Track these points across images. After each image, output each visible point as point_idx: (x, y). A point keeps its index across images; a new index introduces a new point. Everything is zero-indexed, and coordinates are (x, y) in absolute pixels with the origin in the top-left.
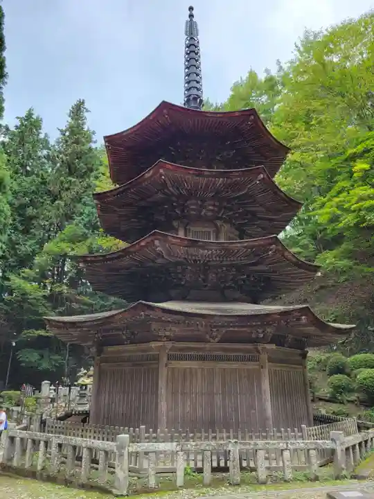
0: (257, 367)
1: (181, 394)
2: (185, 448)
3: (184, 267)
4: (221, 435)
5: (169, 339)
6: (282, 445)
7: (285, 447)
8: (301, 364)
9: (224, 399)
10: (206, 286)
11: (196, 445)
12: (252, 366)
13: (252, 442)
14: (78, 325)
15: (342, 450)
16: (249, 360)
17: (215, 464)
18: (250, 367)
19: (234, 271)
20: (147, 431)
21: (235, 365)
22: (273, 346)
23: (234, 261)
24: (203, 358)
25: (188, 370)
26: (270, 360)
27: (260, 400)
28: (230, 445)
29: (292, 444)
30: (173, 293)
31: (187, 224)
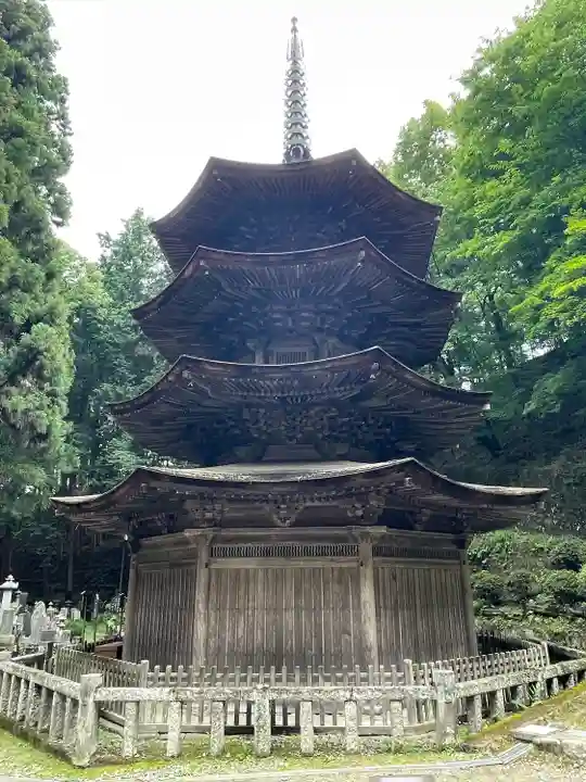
0: (354, 565)
1: (231, 609)
2: (182, 696)
3: (254, 410)
4: (267, 675)
5: (213, 523)
6: (343, 695)
7: (349, 697)
8: (458, 558)
9: (298, 617)
10: (294, 437)
11: (200, 693)
12: (346, 563)
13: (293, 689)
14: (84, 507)
15: (448, 703)
16: (341, 553)
17: (231, 722)
18: (344, 565)
19: (334, 412)
20: (152, 669)
21: (319, 563)
22: (383, 530)
23: (323, 394)
24: (267, 553)
25: (243, 573)
26: (377, 552)
27: (358, 618)
28: (255, 693)
29: (359, 692)
30: (241, 451)
31: (268, 343)
